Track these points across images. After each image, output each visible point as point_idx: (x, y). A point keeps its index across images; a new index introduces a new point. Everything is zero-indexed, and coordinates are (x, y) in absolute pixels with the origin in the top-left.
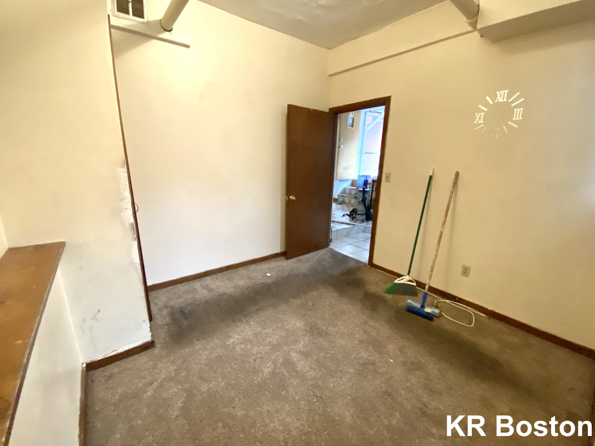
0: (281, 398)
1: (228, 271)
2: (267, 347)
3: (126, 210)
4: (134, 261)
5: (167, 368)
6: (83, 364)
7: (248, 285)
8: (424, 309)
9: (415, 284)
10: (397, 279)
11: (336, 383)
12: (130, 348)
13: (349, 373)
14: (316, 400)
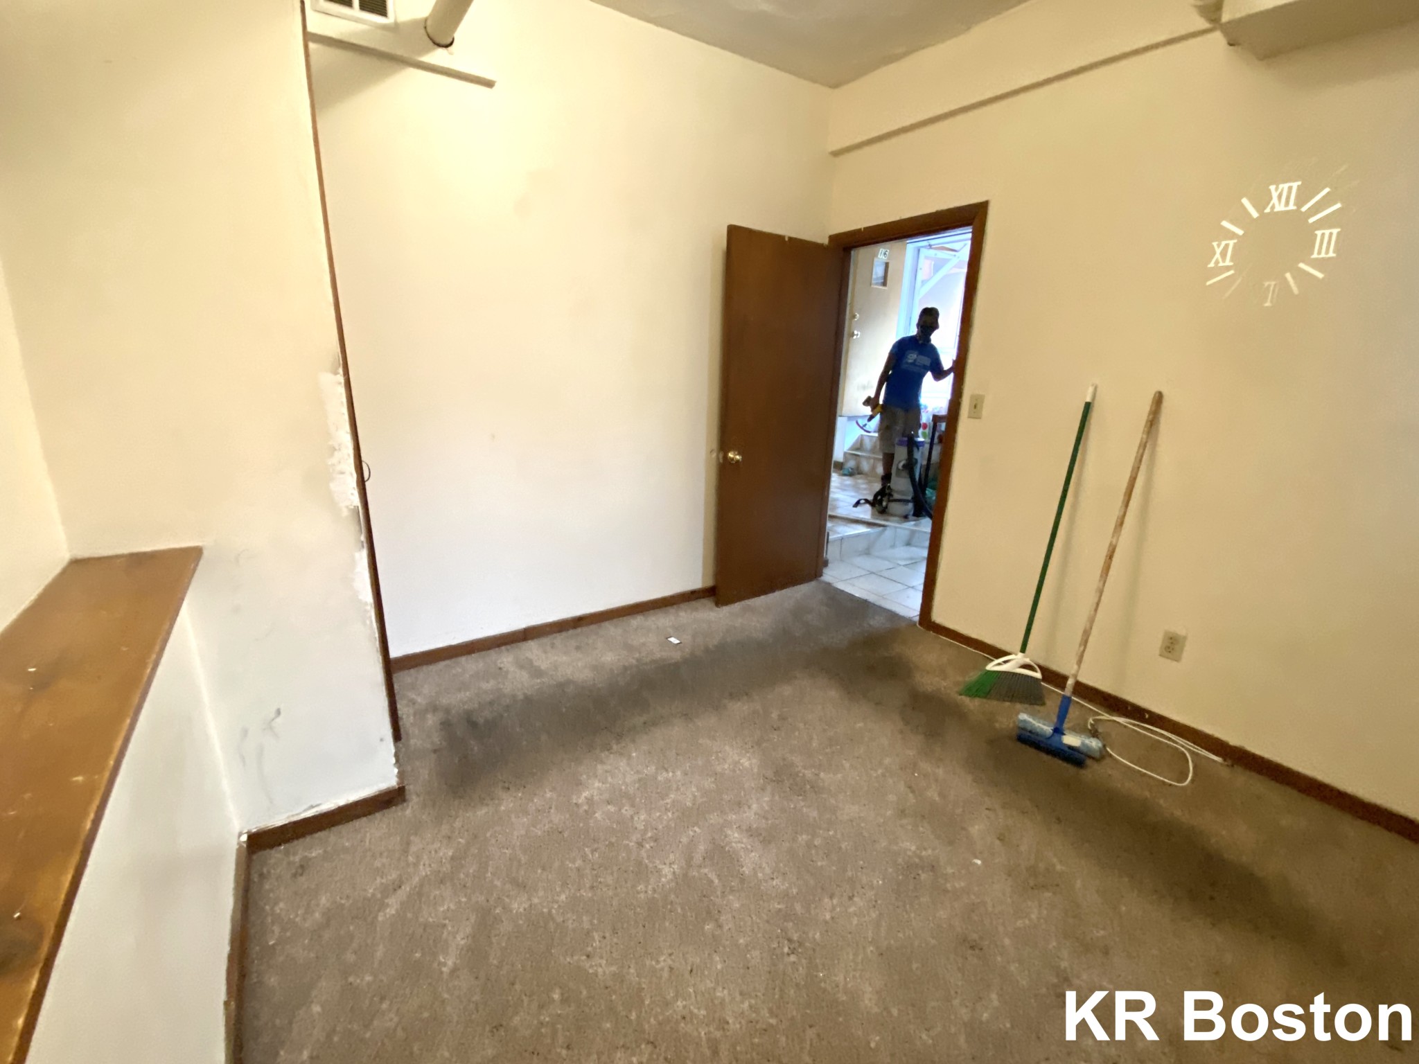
0: (703, 939)
1: (579, 630)
2: (670, 814)
3: (342, 476)
4: (360, 597)
5: (433, 852)
6: (240, 835)
7: (626, 664)
8: (1060, 738)
9: (1038, 675)
10: (992, 661)
11: (838, 909)
12: (348, 800)
13: (872, 887)
14: (789, 948)
